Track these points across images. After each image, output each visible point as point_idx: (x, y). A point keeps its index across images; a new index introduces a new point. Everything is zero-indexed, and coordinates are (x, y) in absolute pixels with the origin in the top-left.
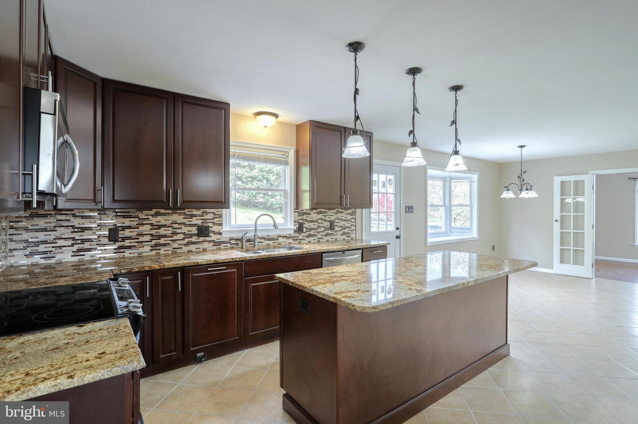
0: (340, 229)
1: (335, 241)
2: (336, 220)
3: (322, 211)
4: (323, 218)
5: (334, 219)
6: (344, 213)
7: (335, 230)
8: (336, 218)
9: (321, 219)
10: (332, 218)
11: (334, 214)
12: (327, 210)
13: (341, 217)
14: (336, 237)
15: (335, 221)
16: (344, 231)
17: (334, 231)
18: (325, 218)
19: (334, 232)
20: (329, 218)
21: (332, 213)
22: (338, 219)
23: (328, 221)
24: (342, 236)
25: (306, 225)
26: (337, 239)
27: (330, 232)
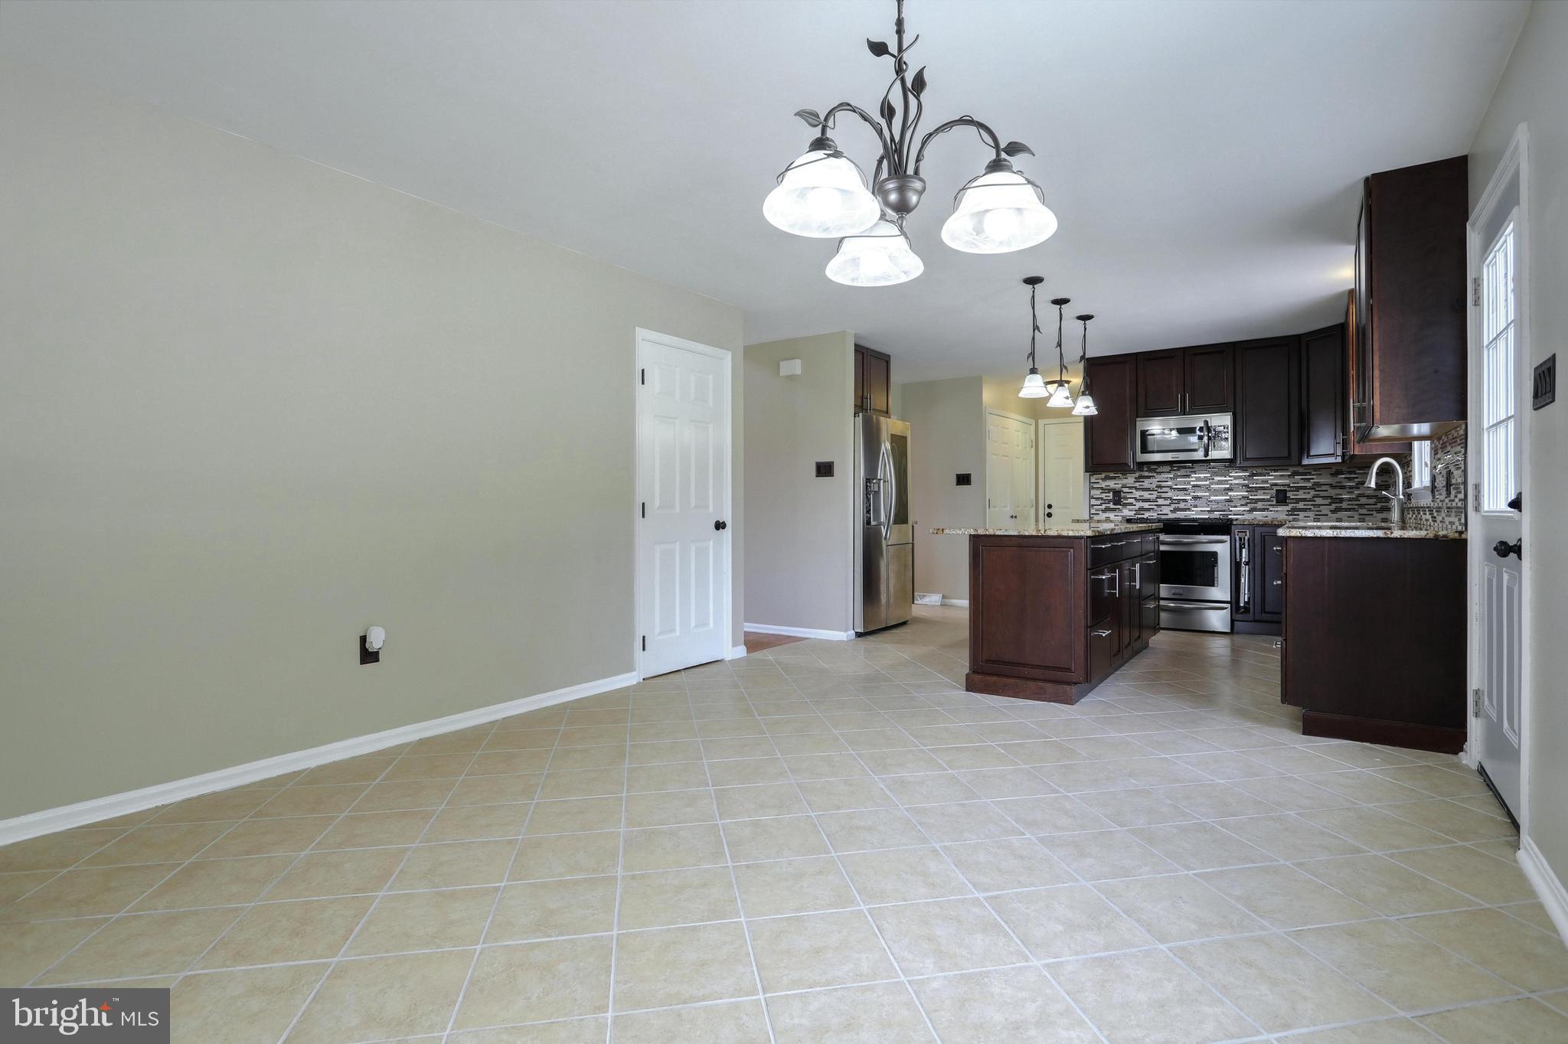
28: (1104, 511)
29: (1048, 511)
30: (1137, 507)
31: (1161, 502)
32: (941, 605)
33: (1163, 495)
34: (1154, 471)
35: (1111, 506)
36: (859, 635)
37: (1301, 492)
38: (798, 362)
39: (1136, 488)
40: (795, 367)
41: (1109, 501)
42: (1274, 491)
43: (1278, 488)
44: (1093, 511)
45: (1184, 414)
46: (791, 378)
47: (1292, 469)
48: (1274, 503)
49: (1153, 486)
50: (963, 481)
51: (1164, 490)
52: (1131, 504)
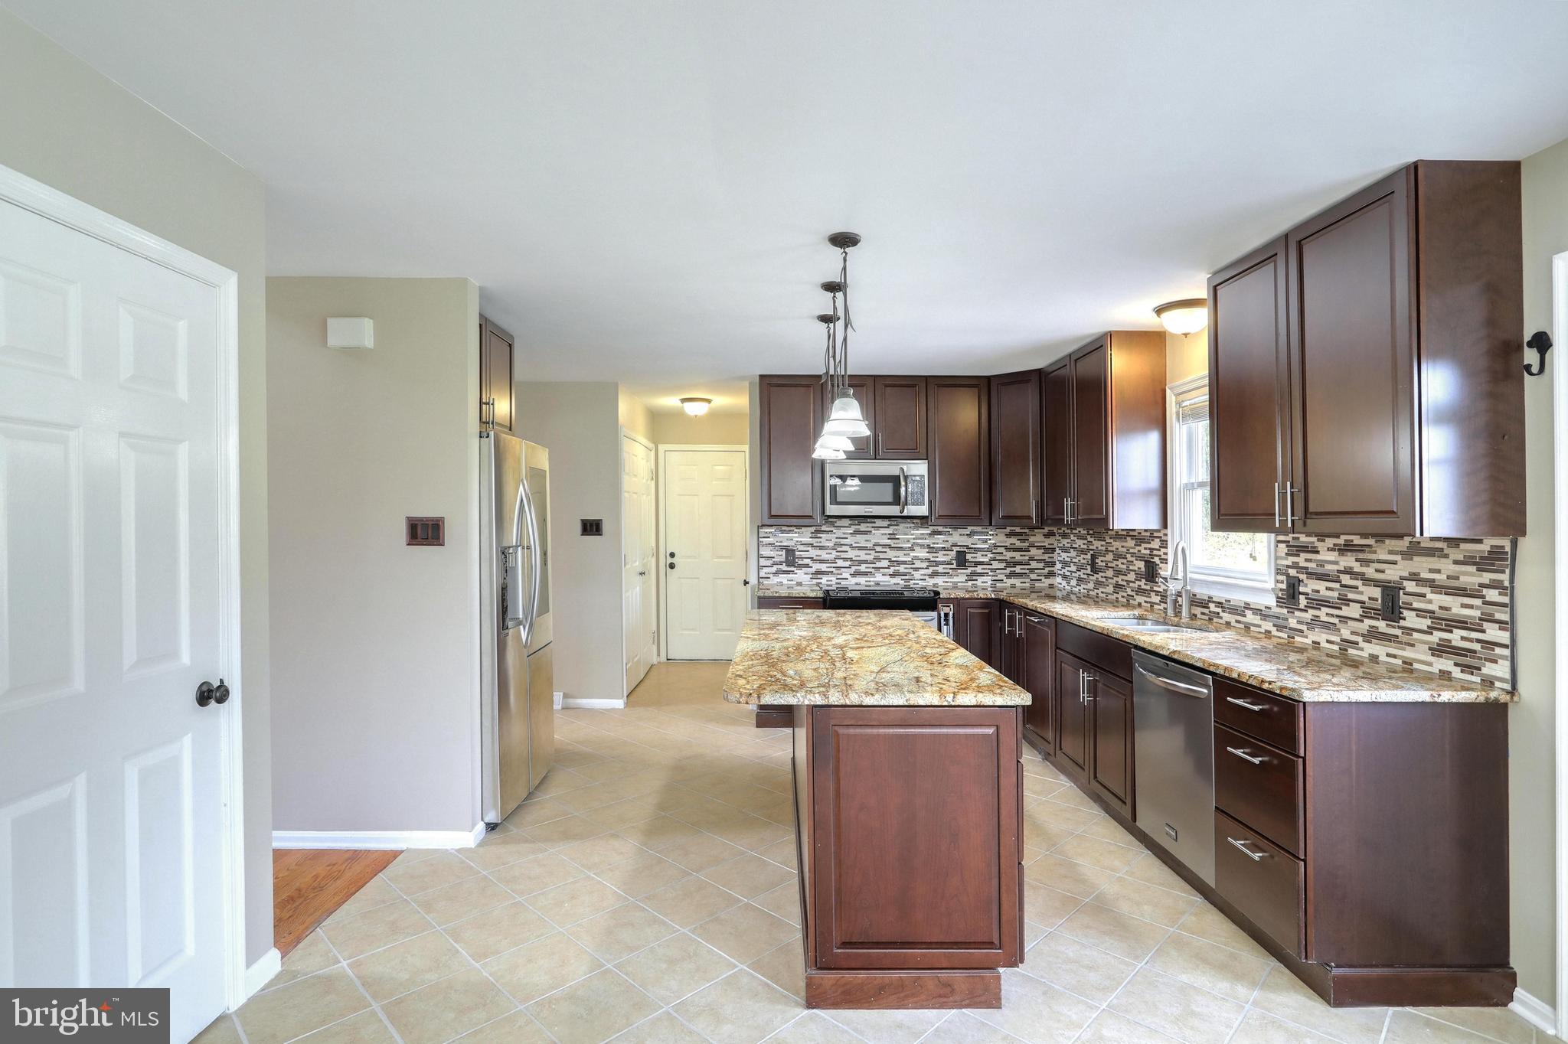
0: (1424, 623)
1: (1404, 671)
2: (1406, 583)
3: (1355, 542)
4: (1357, 567)
5: (1398, 579)
6: (1446, 556)
7: (1402, 623)
8: (1406, 574)
9: (1348, 571)
10: (1392, 574)
11: (1398, 558)
12: (1371, 541)
13: (1431, 571)
14: (1408, 653)
15: (1404, 589)
16: (1446, 635)
17: (1400, 627)
18: (1364, 570)
19: (1398, 632)
20: (1377, 571)
21: (1391, 552)
22: (1414, 577)
23: (1376, 583)
24: (1433, 655)
25: (1309, 586)
26: (1411, 664)
27: (1382, 625)
28: (776, 574)
29: (670, 560)
30: (813, 570)
31: (840, 563)
32: (563, 709)
33: (843, 555)
34: (833, 524)
35: (784, 567)
36: (491, 827)
37: (980, 554)
38: (368, 324)
39: (812, 545)
40: (364, 333)
41: (781, 563)
42: (954, 553)
43: (958, 549)
44: (762, 574)
45: (875, 459)
46: (354, 353)
47: (970, 528)
48: (954, 566)
49: (831, 544)
50: (591, 530)
51: (844, 548)
52: (807, 566)
